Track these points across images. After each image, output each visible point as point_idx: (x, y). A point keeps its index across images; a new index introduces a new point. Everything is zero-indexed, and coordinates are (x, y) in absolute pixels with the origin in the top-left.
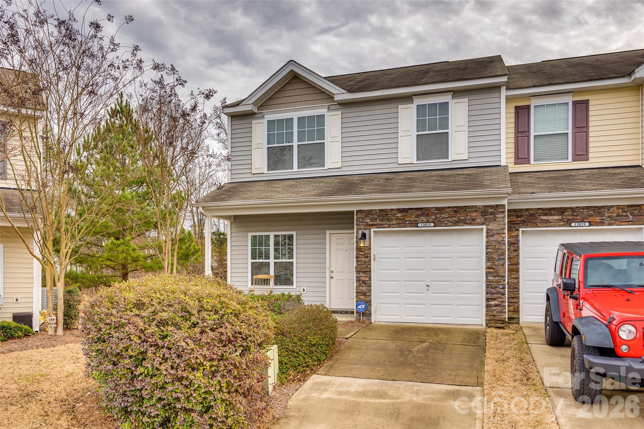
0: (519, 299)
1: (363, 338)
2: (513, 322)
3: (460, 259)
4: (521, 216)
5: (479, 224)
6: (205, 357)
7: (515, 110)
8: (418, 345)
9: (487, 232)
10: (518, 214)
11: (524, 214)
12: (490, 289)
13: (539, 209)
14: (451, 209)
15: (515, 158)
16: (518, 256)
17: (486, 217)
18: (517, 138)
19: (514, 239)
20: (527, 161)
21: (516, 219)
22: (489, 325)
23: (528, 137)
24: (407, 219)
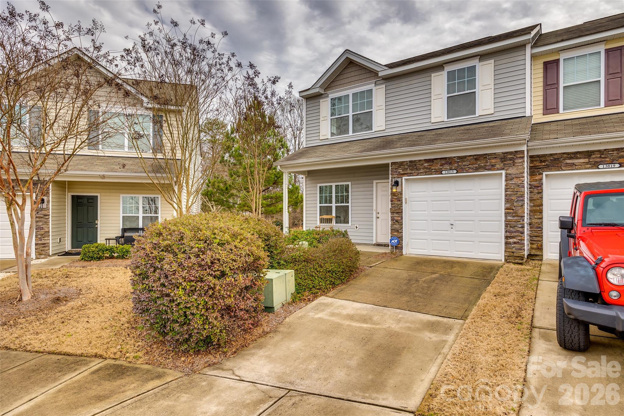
0: (542, 238)
1: (384, 267)
2: (536, 258)
3: (481, 201)
4: (544, 161)
5: (498, 169)
6: (184, 278)
7: (544, 65)
8: (428, 276)
9: (506, 177)
10: (542, 159)
11: (548, 158)
12: (509, 228)
13: (564, 153)
14: (472, 157)
15: (543, 109)
16: (542, 198)
17: (505, 163)
18: (545, 91)
19: (538, 182)
20: (556, 110)
21: (540, 164)
22: (508, 261)
23: (557, 89)
24: (432, 168)
